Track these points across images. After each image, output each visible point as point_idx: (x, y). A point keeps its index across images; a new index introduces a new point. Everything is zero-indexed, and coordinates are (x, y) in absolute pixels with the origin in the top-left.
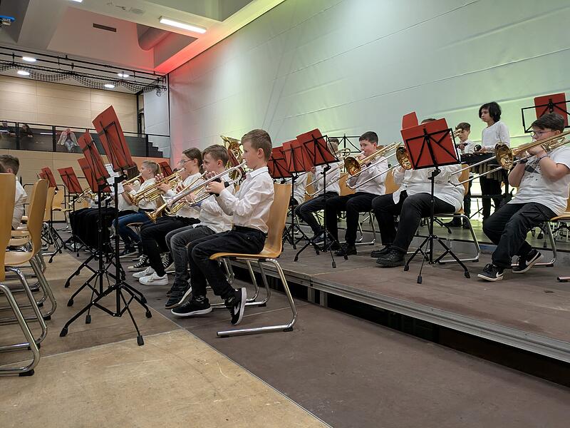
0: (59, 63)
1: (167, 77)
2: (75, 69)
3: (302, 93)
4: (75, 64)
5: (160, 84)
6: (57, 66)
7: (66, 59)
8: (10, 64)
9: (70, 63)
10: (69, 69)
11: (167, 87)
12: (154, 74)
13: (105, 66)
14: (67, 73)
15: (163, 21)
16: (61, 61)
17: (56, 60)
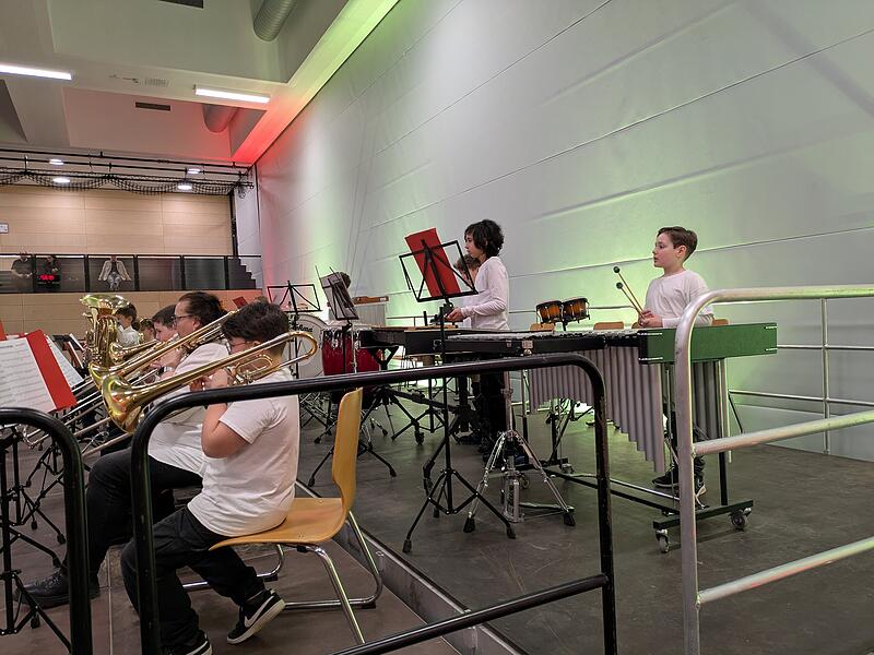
0: (90, 164)
1: (254, 168)
2: (114, 170)
3: (389, 186)
4: (114, 162)
5: (244, 180)
6: (87, 169)
7: (101, 157)
8: (21, 173)
9: (107, 162)
10: (106, 170)
11: (254, 184)
12: (234, 166)
13: (159, 161)
14: (104, 177)
15: (200, 92)
16: (94, 161)
17: (87, 160)
